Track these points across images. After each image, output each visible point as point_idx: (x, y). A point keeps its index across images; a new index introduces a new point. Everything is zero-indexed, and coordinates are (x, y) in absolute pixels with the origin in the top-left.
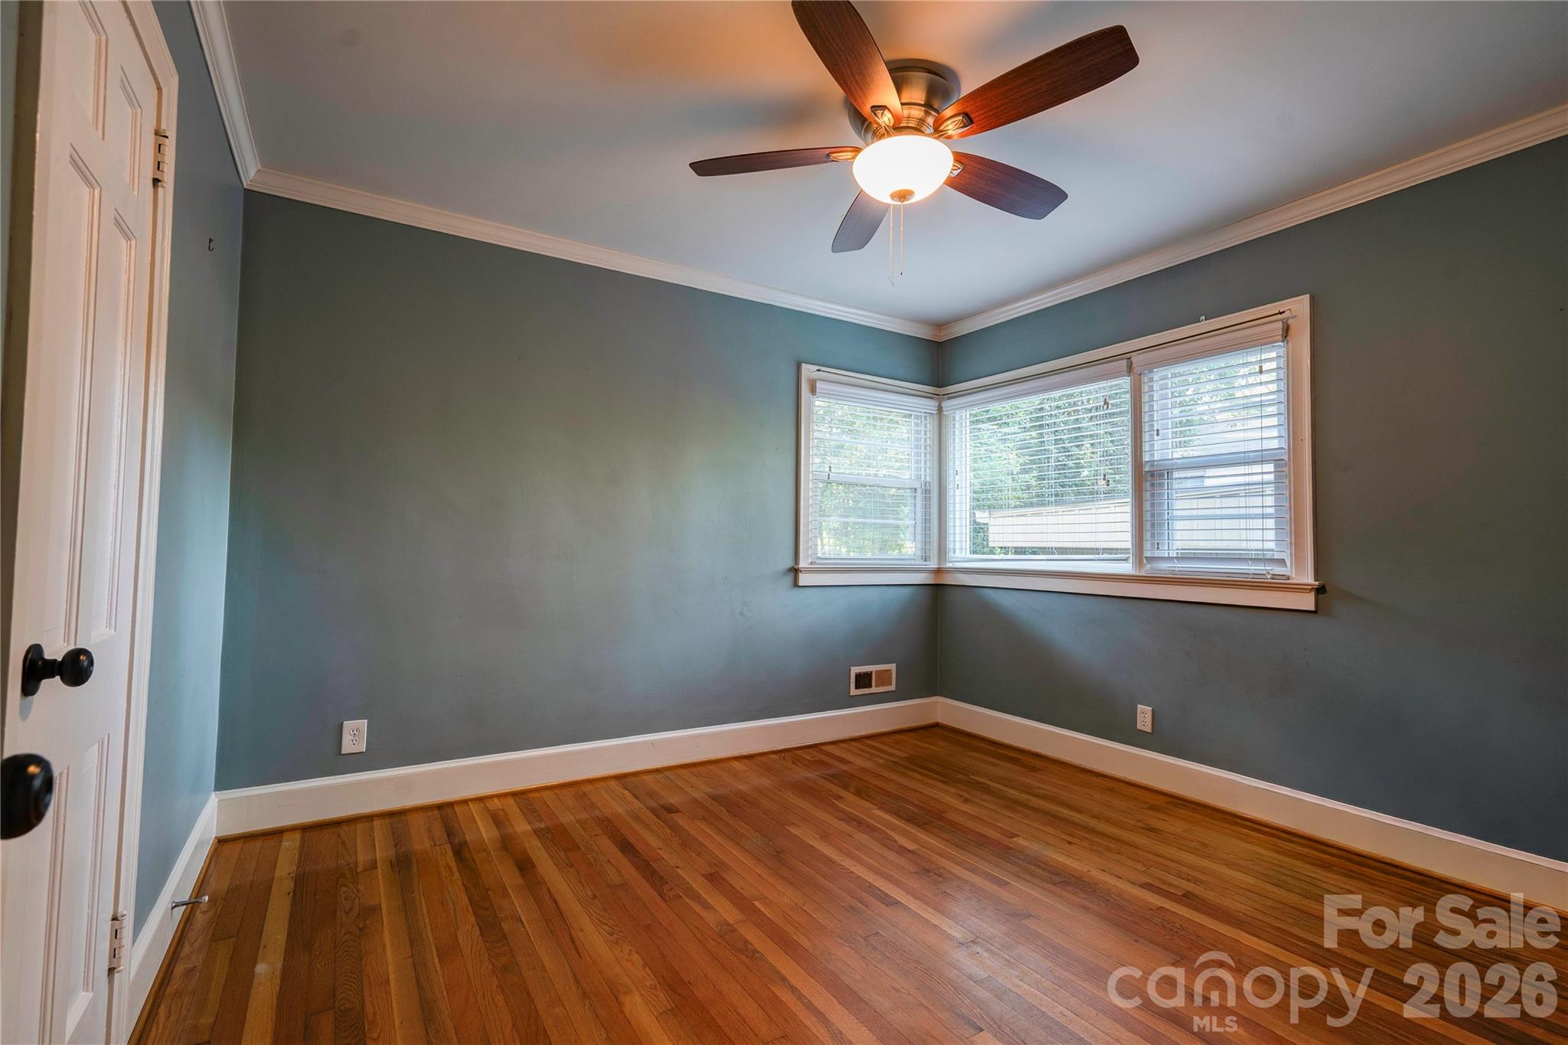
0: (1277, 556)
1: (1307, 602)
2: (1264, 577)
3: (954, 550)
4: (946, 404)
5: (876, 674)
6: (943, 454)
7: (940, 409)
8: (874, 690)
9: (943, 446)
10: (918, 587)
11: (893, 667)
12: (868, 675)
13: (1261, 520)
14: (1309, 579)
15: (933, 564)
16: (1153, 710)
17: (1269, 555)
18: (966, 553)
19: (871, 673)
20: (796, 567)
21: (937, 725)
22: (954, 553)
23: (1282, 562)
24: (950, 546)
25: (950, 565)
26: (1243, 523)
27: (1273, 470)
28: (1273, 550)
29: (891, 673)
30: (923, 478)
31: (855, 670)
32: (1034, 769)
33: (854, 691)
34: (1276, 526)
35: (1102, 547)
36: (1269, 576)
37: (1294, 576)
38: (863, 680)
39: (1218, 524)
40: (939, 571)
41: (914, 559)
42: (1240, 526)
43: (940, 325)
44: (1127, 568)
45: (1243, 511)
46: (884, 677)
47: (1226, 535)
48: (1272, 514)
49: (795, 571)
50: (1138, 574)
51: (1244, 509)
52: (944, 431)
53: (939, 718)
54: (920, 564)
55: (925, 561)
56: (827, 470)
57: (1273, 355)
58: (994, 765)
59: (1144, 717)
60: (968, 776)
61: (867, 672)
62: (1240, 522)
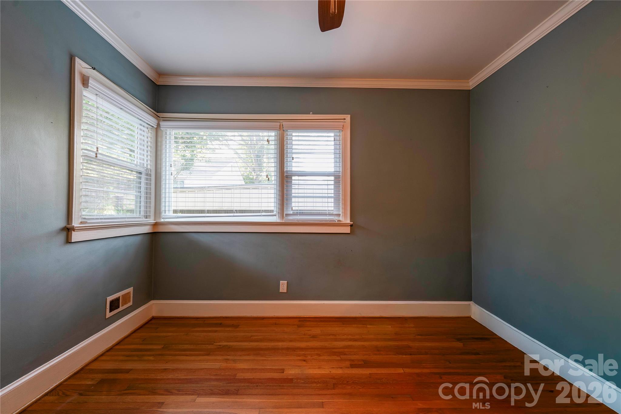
0: (335, 213)
1: (347, 230)
2: (334, 221)
3: (165, 211)
4: (162, 124)
5: (122, 297)
6: (159, 153)
7: (158, 125)
8: (121, 308)
9: (159, 148)
10: (144, 235)
11: (131, 290)
12: (118, 300)
13: (327, 199)
14: (348, 221)
15: (152, 220)
16: (287, 282)
17: (331, 212)
18: (171, 213)
19: (119, 297)
20: (68, 226)
21: (153, 318)
22: (165, 213)
23: (339, 215)
24: (163, 209)
25: (162, 220)
26: (326, 200)
27: (333, 180)
28: (332, 210)
29: (130, 294)
30: (145, 166)
31: (110, 299)
32: (237, 326)
33: (109, 314)
34: (334, 201)
35: (264, 209)
36: (337, 221)
37: (343, 220)
38: (114, 304)
39: (315, 200)
40: (156, 225)
41: (140, 218)
42: (323, 201)
43: (161, 74)
44: (275, 219)
45: (326, 195)
46: (126, 298)
47: (309, 204)
48: (332, 197)
49: (68, 230)
50: (282, 222)
51: (327, 194)
52: (159, 139)
53: (154, 314)
54: (143, 220)
55: (146, 218)
56: (95, 150)
57: (332, 134)
58: (216, 331)
59: (283, 286)
60: (213, 344)
61: (117, 298)
62: (323, 199)
